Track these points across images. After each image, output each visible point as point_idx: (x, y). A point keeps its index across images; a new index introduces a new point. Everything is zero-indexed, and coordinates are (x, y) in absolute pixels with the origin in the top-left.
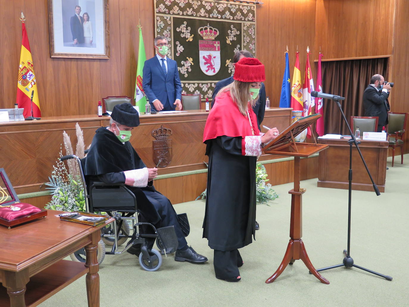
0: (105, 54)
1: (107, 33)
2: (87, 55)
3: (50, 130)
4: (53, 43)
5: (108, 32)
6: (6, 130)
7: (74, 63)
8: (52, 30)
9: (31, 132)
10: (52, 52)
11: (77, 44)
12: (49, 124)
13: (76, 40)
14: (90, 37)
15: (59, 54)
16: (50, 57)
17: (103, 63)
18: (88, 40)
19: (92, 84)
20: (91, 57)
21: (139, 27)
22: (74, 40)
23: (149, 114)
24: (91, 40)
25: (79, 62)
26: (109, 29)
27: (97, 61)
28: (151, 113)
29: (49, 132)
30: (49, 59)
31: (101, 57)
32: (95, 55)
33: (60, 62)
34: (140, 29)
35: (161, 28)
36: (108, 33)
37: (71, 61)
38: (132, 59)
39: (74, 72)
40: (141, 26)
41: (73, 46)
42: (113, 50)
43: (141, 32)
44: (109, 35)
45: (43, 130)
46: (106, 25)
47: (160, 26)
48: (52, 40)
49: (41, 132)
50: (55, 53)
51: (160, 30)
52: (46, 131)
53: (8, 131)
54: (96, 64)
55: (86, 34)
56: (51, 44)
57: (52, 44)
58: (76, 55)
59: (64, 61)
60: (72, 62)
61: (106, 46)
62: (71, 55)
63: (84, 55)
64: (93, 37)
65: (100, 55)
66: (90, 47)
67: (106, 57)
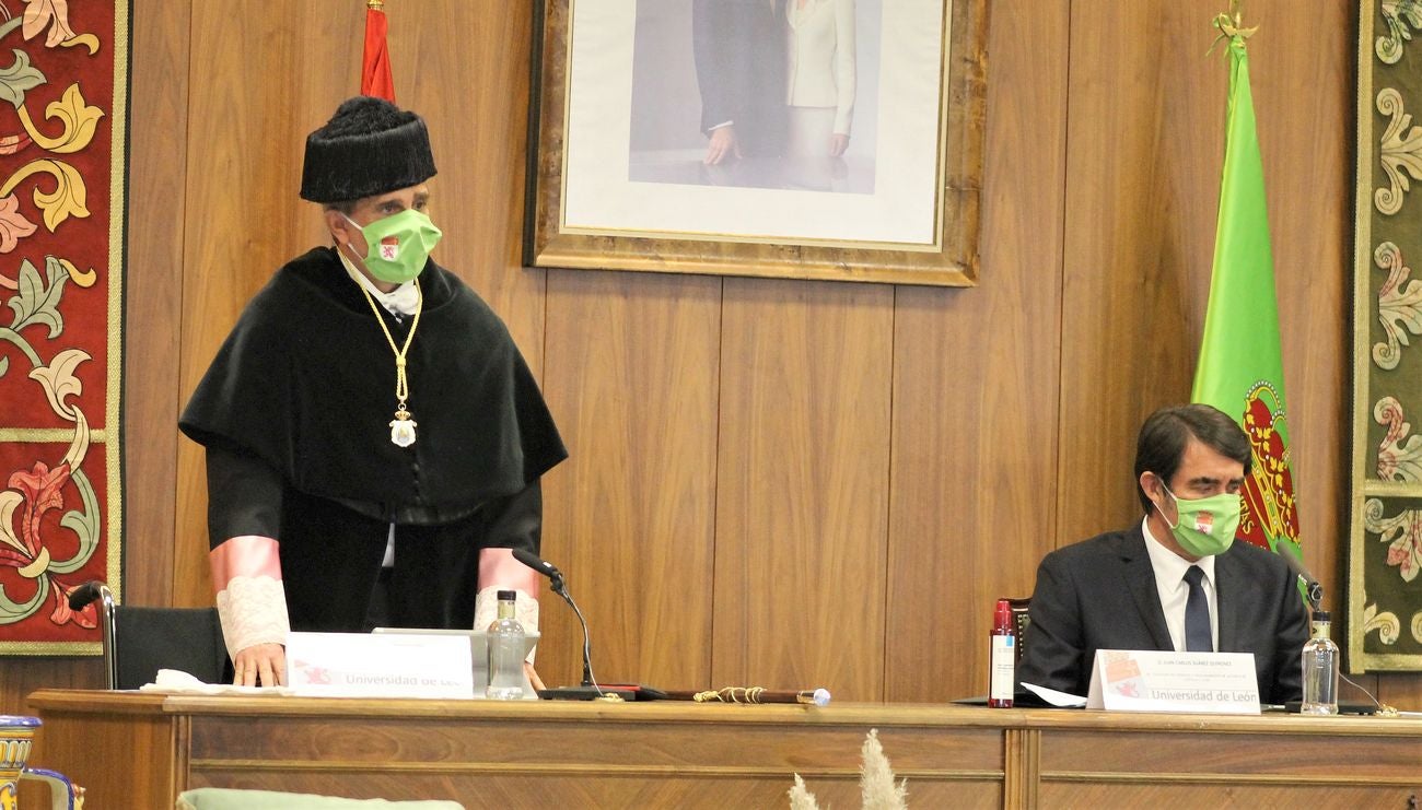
0: (938, 249)
1: (970, 76)
2: (798, 251)
3: (694, 769)
4: (554, 159)
5: (976, 64)
6: (448, 746)
7: (694, 312)
8: (557, 54)
9: (587, 775)
10: (543, 224)
11: (727, 160)
12: (690, 734)
13: (722, 129)
14: (835, 108)
15: (591, 242)
16: (528, 262)
17: (916, 317)
18: (813, 135)
19: (819, 484)
20: (827, 270)
21: (1229, 28)
22: (710, 135)
23: (1324, 709)
24: (840, 128)
25: (736, 310)
26: (982, 45)
27: (872, 304)
28: (1343, 710)
29: (684, 784)
30: (514, 273)
31: (911, 273)
32: (864, 255)
33: (591, 302)
34: (1238, 43)
35: (1412, 29)
36: (979, 73)
37: (677, 296)
38: (1150, 287)
39: (693, 382)
40: (1242, 27)
41: (699, 174)
42: (1003, 212)
43: (1243, 66)
44: (980, 91)
45: (656, 768)
46: (965, 13)
47: (1403, 17)
48: (554, 132)
49: (642, 781)
50: (562, 231)
51: (1398, 51)
52: (673, 775)
53: (462, 754)
54: (864, 325)
55: (807, 84)
56: (541, 159)
57: (547, 162)
58: (715, 248)
59: (625, 295)
60: (686, 304)
61: (950, 182)
62: (678, 245)
63: (776, 250)
64: (851, 111)
65: (901, 257)
66: (830, 189)
67: (950, 274)
